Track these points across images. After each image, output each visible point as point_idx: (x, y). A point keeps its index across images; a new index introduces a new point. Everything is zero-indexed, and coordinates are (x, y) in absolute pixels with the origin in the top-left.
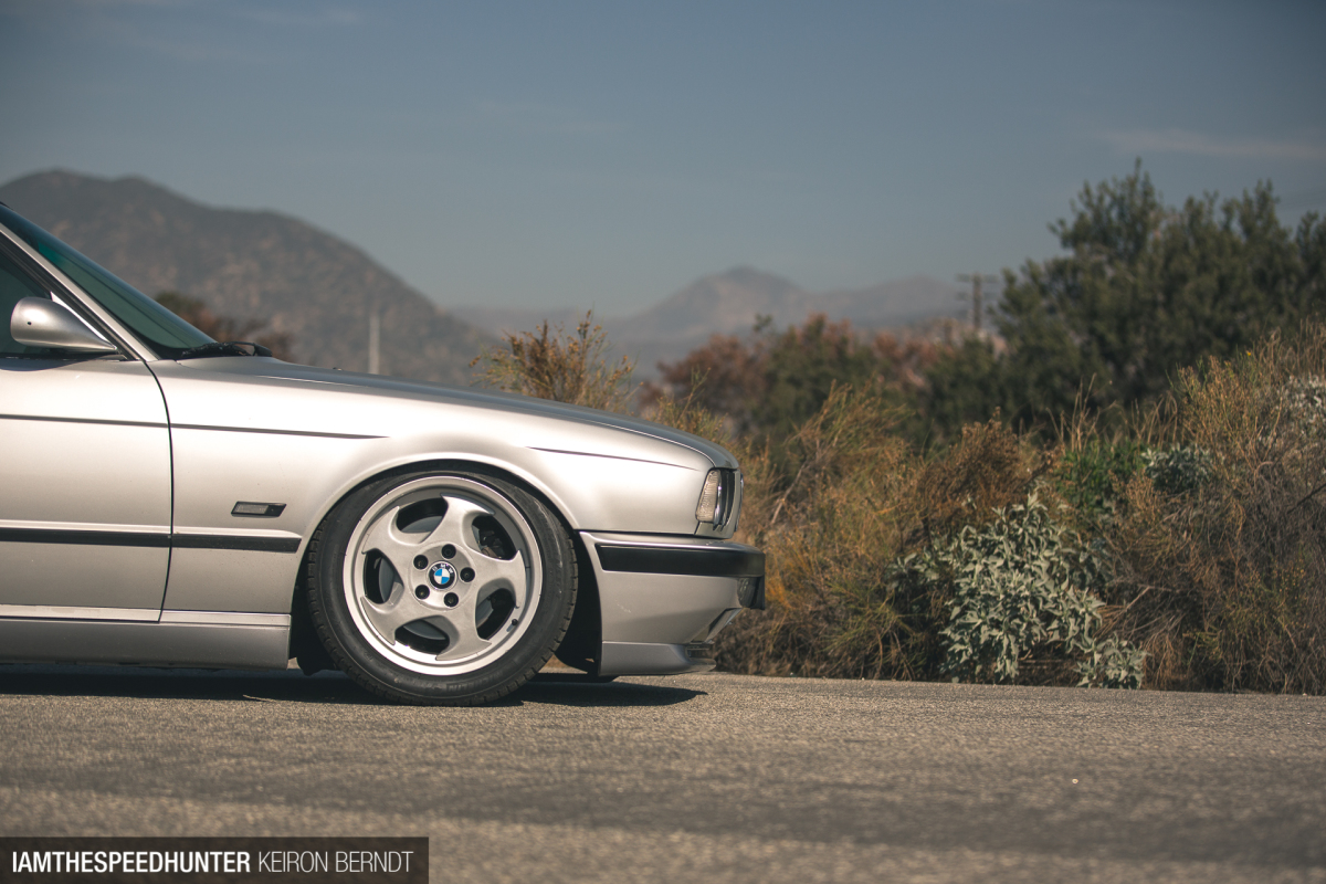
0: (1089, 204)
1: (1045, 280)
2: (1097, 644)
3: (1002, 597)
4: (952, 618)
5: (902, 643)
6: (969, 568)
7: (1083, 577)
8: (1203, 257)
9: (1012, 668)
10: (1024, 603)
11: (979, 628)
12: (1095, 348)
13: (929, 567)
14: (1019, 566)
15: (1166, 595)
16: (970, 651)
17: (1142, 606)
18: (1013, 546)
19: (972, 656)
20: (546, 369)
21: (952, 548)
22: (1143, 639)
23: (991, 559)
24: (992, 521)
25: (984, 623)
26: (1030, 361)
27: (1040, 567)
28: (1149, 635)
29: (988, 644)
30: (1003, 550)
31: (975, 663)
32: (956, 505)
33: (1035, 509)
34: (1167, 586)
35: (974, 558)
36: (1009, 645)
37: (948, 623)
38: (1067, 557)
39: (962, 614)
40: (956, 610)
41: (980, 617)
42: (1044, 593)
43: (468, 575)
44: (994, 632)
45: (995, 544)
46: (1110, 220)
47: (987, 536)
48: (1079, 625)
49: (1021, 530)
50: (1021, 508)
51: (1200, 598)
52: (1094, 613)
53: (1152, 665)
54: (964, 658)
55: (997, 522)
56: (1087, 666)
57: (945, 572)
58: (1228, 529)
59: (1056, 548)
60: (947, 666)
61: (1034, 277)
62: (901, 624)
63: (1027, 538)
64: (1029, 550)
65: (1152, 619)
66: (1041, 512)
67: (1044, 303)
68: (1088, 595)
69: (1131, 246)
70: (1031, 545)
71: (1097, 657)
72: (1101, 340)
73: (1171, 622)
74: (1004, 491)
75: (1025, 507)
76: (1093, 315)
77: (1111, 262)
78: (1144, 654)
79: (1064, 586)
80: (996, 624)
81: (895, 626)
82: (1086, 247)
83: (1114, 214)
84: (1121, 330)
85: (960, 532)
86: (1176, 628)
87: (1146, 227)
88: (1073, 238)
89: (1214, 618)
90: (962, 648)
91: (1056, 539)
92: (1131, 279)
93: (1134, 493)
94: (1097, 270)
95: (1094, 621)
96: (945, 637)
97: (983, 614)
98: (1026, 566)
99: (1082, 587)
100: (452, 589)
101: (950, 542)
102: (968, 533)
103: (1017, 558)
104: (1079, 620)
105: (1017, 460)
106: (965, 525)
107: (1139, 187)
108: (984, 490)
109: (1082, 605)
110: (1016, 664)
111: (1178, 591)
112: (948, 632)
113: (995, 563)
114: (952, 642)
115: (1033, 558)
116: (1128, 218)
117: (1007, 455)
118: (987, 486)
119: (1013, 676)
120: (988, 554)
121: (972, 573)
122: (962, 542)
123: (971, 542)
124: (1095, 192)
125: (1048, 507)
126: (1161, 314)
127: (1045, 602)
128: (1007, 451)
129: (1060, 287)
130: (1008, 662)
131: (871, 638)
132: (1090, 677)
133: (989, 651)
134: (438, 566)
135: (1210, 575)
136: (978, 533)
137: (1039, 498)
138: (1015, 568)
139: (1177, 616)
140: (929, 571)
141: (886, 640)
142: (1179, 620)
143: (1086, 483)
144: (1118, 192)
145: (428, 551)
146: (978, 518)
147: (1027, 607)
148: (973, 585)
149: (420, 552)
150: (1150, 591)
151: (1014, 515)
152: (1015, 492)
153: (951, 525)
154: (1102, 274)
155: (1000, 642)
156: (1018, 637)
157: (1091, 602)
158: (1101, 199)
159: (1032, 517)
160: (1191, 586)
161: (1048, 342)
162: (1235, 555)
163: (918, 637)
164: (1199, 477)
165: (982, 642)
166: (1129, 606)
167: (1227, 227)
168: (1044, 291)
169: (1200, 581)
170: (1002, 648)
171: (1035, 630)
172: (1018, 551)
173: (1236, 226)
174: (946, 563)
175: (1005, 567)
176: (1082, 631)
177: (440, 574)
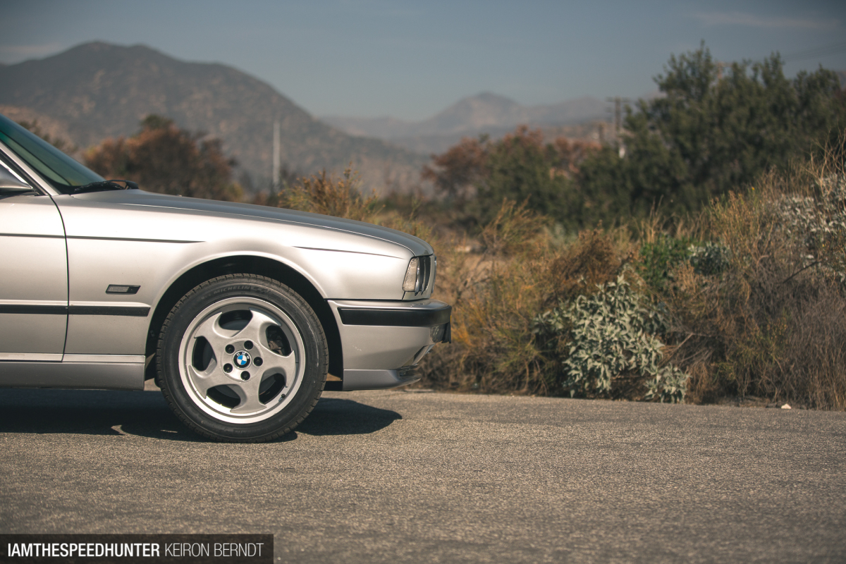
0: (675, 67)
1: (649, 111)
2: (659, 369)
3: (601, 341)
4: (570, 353)
5: (541, 368)
6: (582, 322)
7: (652, 326)
8: (741, 97)
9: (607, 385)
10: (614, 344)
11: (586, 361)
12: (677, 151)
13: (557, 321)
14: (612, 320)
15: (702, 338)
16: (581, 375)
17: (688, 344)
18: (609, 308)
19: (582, 378)
20: (324, 198)
21: (571, 309)
22: (689, 365)
23: (596, 316)
24: (596, 292)
25: (590, 357)
26: (640, 160)
27: (624, 321)
28: (692, 362)
29: (592, 369)
30: (602, 311)
31: (585, 382)
32: (574, 283)
33: (622, 285)
34: (704, 333)
35: (585, 316)
36: (605, 372)
37: (568, 356)
38: (642, 314)
39: (576, 351)
40: (573, 349)
41: (587, 354)
42: (627, 339)
43: (258, 361)
44: (596, 363)
45: (598, 307)
46: (687, 77)
47: (593, 302)
48: (649, 358)
49: (613, 299)
50: (613, 284)
51: (723, 339)
52: (658, 351)
53: (694, 382)
54: (578, 379)
55: (599, 293)
56: (652, 383)
57: (567, 324)
58: (741, 298)
59: (635, 308)
60: (567, 383)
61: (643, 109)
62: (541, 356)
63: (617, 303)
64: (618, 310)
65: (695, 353)
66: (626, 287)
67: (649, 124)
68: (654, 339)
69: (699, 91)
70: (620, 308)
71: (658, 378)
72: (682, 147)
73: (707, 354)
74: (604, 273)
75: (616, 283)
76: (676, 131)
77: (687, 100)
78: (688, 376)
79: (640, 333)
80: (597, 358)
81: (536, 357)
82: (673, 92)
83: (689, 72)
84: (694, 141)
85: (576, 299)
86: (709, 358)
87: (708, 80)
88: (665, 87)
89: (732, 353)
90: (576, 373)
91: (635, 303)
92: (699, 110)
93: (682, 276)
94: (679, 106)
95: (658, 356)
96: (567, 365)
97: (589, 352)
98: (617, 321)
99: (650, 333)
100: (248, 369)
101: (570, 305)
102: (581, 299)
103: (611, 315)
104: (649, 355)
105: (611, 254)
106: (579, 295)
107: (703, 57)
108: (591, 272)
109: (650, 346)
110: (609, 382)
111: (710, 336)
112: (568, 362)
113: (597, 319)
114: (570, 369)
115: (621, 315)
116: (697, 75)
117: (605, 251)
118: (593, 270)
119: (608, 390)
120: (593, 314)
121: (583, 325)
122: (578, 305)
123: (583, 305)
124: (678, 60)
125: (631, 283)
126: (717, 130)
127: (627, 344)
128: (605, 249)
129: (658, 115)
130: (604, 381)
131: (522, 364)
132: (653, 391)
133: (593, 374)
134: (241, 353)
135: (730, 326)
136: (588, 300)
137: (625, 278)
138: (609, 322)
139: (709, 351)
140: (557, 323)
141: (531, 365)
142: (710, 353)
143: (656, 264)
144: (691, 59)
145: (236, 343)
146: (588, 290)
147: (616, 347)
148: (583, 333)
149: (230, 343)
150: (693, 336)
151: (609, 289)
152: (610, 273)
153: (571, 295)
154: (683, 107)
155: (600, 369)
156: (610, 366)
157: (656, 343)
158: (681, 64)
159: (620, 290)
160: (718, 333)
161: (651, 148)
162: (745, 314)
163: (551, 364)
164: (724, 263)
165: (589, 369)
166: (680, 345)
167: (754, 79)
168: (649, 117)
169: (724, 330)
170: (600, 373)
171: (621, 362)
172: (612, 311)
173: (760, 79)
174: (567, 318)
175: (603, 323)
176: (650, 362)
177: (241, 358)
